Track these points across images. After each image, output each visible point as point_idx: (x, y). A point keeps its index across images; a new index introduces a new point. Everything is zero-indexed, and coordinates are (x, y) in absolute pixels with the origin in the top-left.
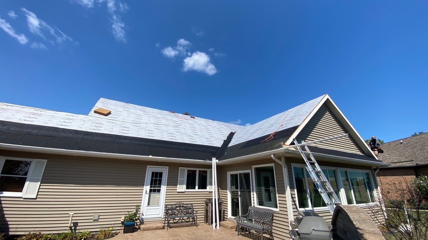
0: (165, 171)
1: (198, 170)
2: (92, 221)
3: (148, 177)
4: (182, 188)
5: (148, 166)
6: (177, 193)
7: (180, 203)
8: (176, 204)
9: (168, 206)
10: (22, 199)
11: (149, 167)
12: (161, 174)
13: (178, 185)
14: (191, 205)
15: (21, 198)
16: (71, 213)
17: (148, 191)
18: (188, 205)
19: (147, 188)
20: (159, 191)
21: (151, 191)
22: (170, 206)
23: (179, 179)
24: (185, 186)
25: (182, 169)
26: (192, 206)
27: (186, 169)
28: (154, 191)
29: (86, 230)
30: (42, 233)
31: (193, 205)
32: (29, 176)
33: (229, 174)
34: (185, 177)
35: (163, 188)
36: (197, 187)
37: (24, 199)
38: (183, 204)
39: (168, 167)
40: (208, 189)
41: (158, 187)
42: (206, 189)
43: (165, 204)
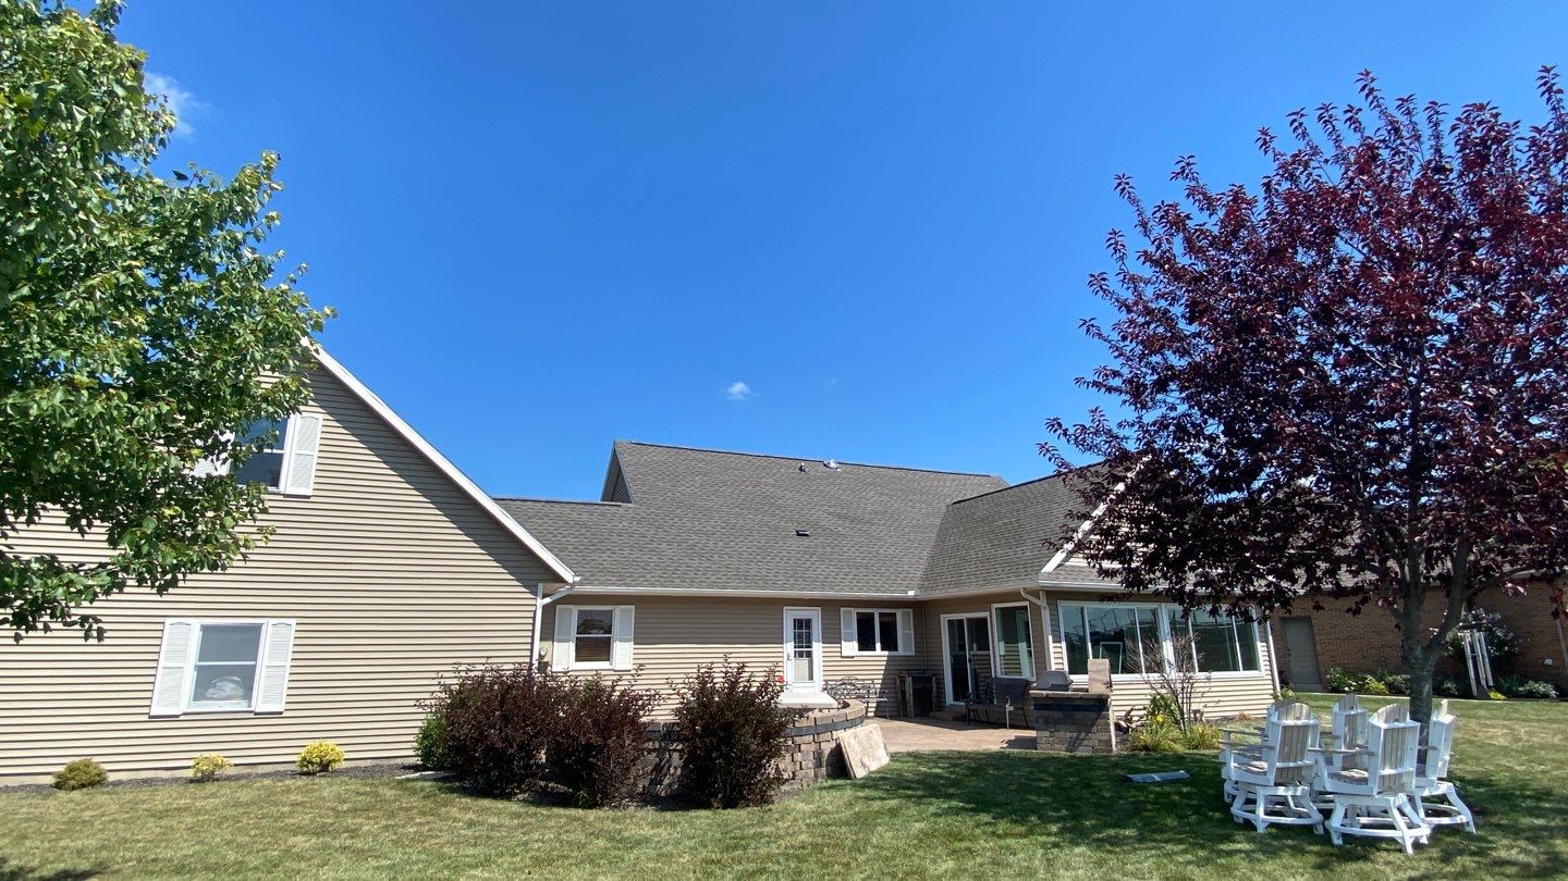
0: (815, 615)
1: (877, 612)
3: (789, 629)
4: (850, 647)
5: (785, 608)
6: (841, 659)
7: (849, 677)
8: (842, 679)
9: (830, 683)
10: (612, 672)
11: (788, 611)
12: (808, 623)
13: (843, 642)
14: (870, 682)
15: (612, 670)
17: (792, 655)
18: (865, 682)
19: (789, 647)
20: (809, 655)
21: (796, 655)
22: (834, 682)
23: (843, 630)
24: (855, 644)
25: (846, 611)
26: (873, 683)
27: (854, 612)
28: (801, 655)
31: (874, 681)
32: (615, 634)
33: (945, 619)
34: (854, 627)
35: (817, 648)
36: (878, 645)
37: (617, 671)
38: (856, 679)
39: (819, 609)
40: (901, 651)
41: (807, 647)
42: (897, 650)
43: (822, 678)
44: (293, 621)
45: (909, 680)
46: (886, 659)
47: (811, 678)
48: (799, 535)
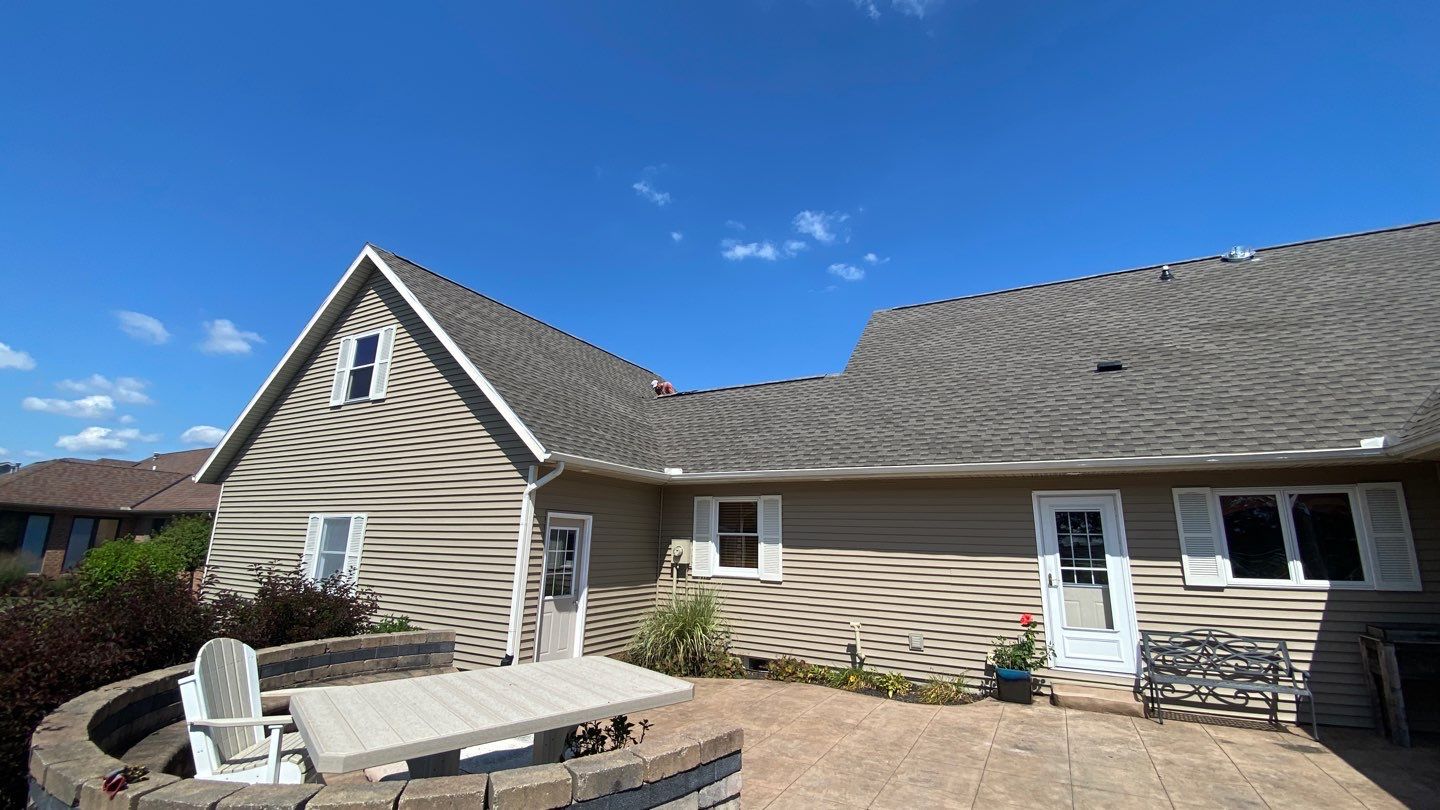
1: (1282, 494)
2: (907, 649)
3: (1045, 528)
4: (1209, 569)
5: (1035, 494)
6: (1182, 591)
7: (1210, 631)
8: (1190, 633)
9: (1153, 637)
10: (758, 583)
11: (1040, 496)
12: (1095, 519)
13: (1185, 558)
14: (1275, 646)
15: (758, 580)
16: (855, 623)
17: (1057, 577)
18: (1260, 645)
19: (1050, 564)
20: (1102, 579)
21: (1067, 577)
22: (1167, 638)
23: (1182, 536)
24: (1224, 565)
25: (1188, 494)
26: (1282, 649)
27: (1210, 495)
28: (1084, 578)
29: (895, 672)
30: (809, 661)
31: (1290, 645)
32: (760, 533)
34: (1213, 526)
35: (1118, 566)
36: (1296, 567)
37: (762, 582)
38: (1231, 636)
39: (1117, 492)
40: (1372, 579)
41: (1096, 564)
42: (1359, 577)
43: (1136, 627)
44: (364, 515)
45: (1387, 654)
46: (1324, 596)
47: (1110, 624)
48: (1102, 368)
